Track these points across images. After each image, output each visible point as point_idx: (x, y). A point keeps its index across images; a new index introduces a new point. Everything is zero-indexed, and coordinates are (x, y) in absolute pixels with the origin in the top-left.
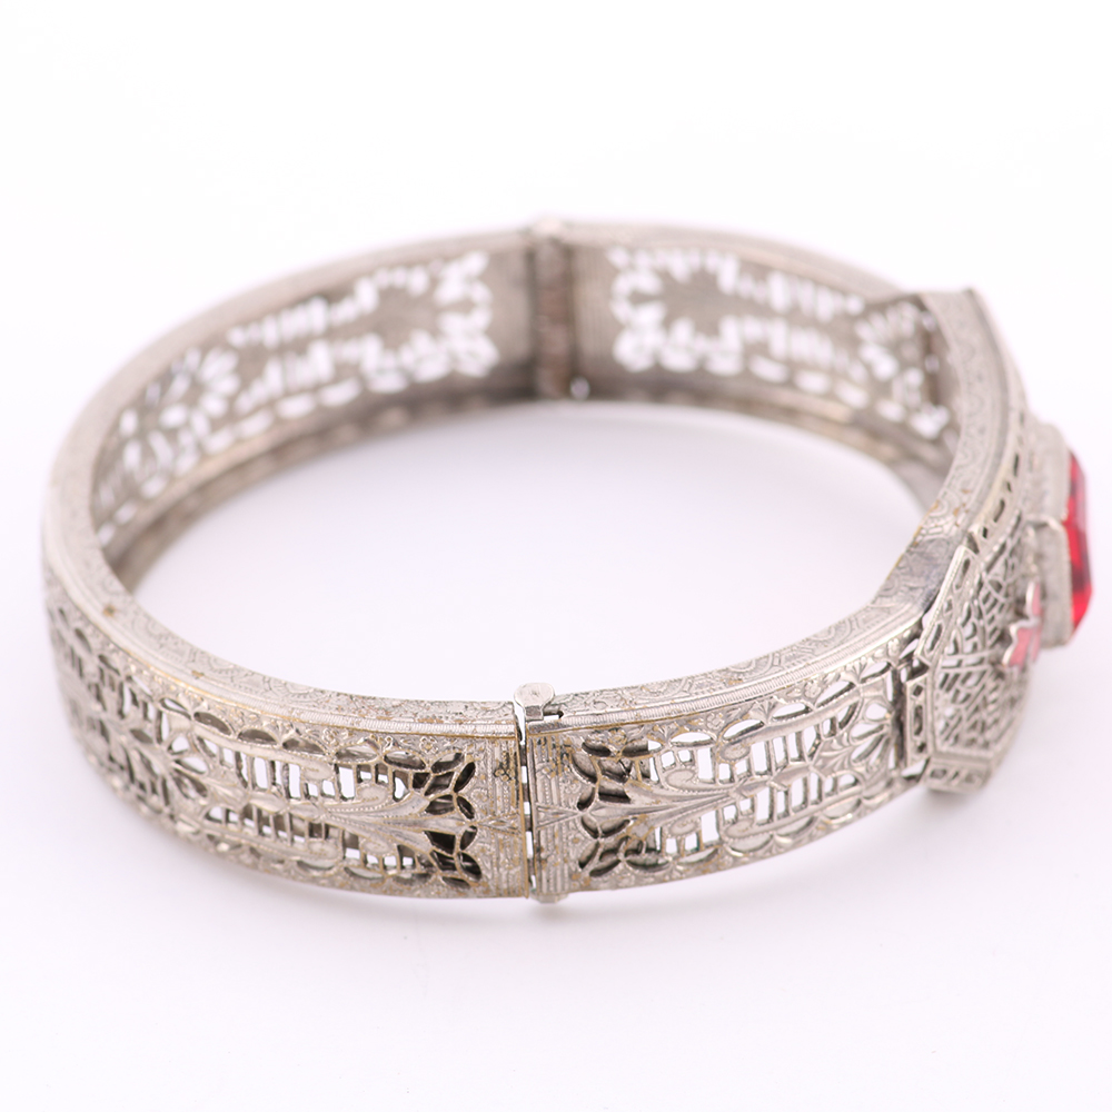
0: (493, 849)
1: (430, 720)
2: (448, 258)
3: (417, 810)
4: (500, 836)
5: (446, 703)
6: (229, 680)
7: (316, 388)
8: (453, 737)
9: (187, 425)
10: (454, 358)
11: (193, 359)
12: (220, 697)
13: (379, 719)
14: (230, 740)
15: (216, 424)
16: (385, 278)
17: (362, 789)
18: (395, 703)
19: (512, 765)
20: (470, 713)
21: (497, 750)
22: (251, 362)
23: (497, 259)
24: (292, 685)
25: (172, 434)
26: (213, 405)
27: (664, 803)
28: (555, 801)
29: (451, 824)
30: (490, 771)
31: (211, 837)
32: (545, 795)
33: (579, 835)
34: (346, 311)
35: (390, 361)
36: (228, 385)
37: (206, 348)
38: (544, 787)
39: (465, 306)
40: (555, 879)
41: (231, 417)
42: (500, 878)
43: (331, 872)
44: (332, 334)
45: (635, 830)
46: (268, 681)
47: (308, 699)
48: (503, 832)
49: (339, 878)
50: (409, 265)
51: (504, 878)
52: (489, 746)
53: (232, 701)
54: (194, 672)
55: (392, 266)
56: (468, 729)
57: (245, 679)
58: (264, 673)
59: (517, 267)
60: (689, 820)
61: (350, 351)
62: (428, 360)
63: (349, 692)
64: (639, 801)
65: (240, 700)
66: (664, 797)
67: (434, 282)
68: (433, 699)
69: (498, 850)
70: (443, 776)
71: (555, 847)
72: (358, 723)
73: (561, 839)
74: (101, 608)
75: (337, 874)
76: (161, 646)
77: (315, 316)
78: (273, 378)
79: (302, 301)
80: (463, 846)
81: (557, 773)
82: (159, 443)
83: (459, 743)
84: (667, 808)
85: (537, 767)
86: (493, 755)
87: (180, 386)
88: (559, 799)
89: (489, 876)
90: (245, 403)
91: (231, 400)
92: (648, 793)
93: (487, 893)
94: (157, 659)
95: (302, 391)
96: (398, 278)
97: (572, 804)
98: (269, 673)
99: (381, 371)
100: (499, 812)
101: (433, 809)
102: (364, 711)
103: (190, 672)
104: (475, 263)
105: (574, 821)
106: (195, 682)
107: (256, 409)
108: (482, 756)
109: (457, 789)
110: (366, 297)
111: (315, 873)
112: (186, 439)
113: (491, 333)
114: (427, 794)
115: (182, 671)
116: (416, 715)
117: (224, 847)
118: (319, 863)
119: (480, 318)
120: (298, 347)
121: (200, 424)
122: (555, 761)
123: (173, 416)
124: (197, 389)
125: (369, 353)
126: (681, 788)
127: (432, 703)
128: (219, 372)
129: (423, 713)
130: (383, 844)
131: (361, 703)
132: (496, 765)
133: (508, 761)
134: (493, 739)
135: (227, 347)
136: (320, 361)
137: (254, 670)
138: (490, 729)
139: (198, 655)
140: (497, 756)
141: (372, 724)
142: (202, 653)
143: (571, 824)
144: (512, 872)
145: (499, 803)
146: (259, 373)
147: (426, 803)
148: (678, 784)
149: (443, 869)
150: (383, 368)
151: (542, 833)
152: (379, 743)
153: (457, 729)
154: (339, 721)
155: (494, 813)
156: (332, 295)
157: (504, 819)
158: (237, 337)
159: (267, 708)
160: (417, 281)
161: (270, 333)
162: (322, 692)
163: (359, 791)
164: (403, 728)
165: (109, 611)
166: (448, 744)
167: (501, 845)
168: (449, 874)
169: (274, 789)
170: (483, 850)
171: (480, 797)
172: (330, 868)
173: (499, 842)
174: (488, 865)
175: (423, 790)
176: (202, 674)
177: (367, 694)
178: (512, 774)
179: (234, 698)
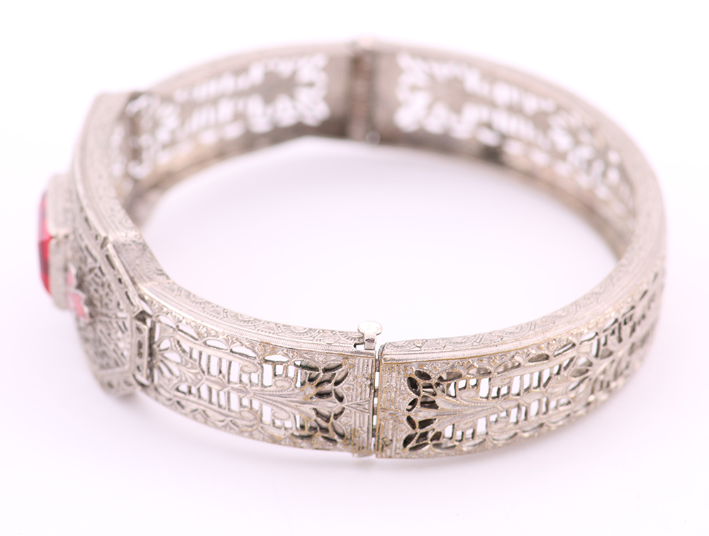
27: (293, 404)
28: (358, 415)
30: (394, 443)
32: (364, 419)
33: (346, 391)
38: (364, 424)
40: (363, 366)
45: (311, 390)
60: (279, 389)
64: (308, 409)
66: (293, 408)
71: (361, 386)
73: (357, 390)
81: (355, 429)
84: (291, 401)
85: (366, 435)
86: (391, 451)
88: (355, 415)
89: (403, 379)
92: (301, 412)
93: (406, 364)
97: (348, 411)
105: (348, 401)
122: (355, 436)
126: (282, 409)
132: (390, 447)
143: (350, 399)
148: (283, 412)
151: (368, 396)
178: (380, 441)
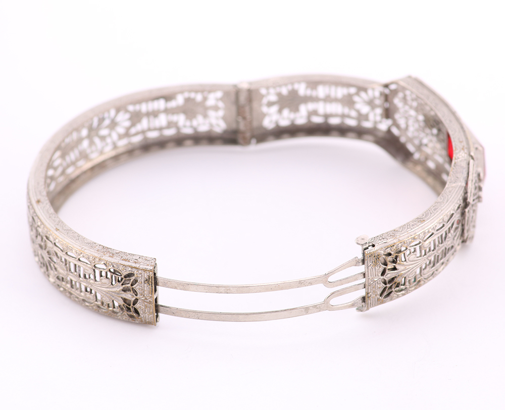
0: (143, 308)
1: (125, 260)
2: (210, 92)
3: (118, 290)
4: (146, 304)
5: (134, 255)
6: (66, 234)
7: (161, 129)
8: (132, 267)
9: (110, 135)
10: (211, 125)
11: (113, 113)
12: (62, 239)
13: (110, 256)
14: (63, 254)
15: (121, 137)
16: (186, 95)
17: (102, 279)
18: (117, 252)
19: (150, 280)
20: (140, 260)
21: (146, 274)
22: (136, 118)
23: (226, 94)
24: (86, 239)
25: (103, 138)
26: (121, 130)
29: (129, 296)
30: (143, 281)
31: (58, 285)
34: (172, 104)
35: (188, 123)
36: (127, 124)
37: (118, 110)
39: (216, 108)
41: (127, 134)
42: (146, 317)
43: (92, 305)
44: (167, 111)
46: (79, 236)
47: (89, 245)
48: (147, 302)
49: (95, 307)
50: (196, 92)
51: (147, 318)
52: (143, 273)
53: (65, 241)
54: (56, 228)
55: (190, 91)
56: (137, 265)
57: (72, 234)
58: (79, 233)
59: (233, 97)
61: (174, 118)
62: (202, 125)
63: (104, 245)
65: (67, 241)
67: (205, 99)
68: (130, 253)
69: (145, 308)
70: (128, 280)
72: (102, 257)
74: (36, 200)
75: (94, 306)
76: (50, 217)
77: (161, 104)
78: (144, 124)
79: (157, 98)
80: (134, 304)
82: (97, 140)
83: (134, 270)
86: (144, 276)
87: (107, 122)
89: (142, 316)
90: (133, 131)
91: (128, 129)
94: (46, 221)
95: (155, 129)
96: (192, 95)
98: (80, 233)
99: (185, 126)
100: (145, 295)
101: (124, 290)
102: (106, 253)
103: (55, 228)
104: (219, 94)
106: (56, 232)
107: (137, 134)
108: (141, 275)
109: (132, 285)
110: (180, 100)
111: (87, 304)
112: (109, 140)
113: (224, 118)
114: (122, 285)
115: (53, 227)
116: (122, 257)
117: (62, 289)
118: (89, 301)
119: (221, 113)
120: (155, 114)
121: (115, 136)
123: (104, 132)
124: (113, 124)
125: (181, 119)
127: (129, 254)
128: (123, 119)
129: (125, 257)
130: (108, 299)
131: (106, 250)
132: (145, 279)
133: (149, 279)
134: (145, 270)
135: (127, 111)
136: (162, 120)
137: (76, 231)
138: (145, 267)
139: (60, 223)
140: (146, 276)
141: (107, 258)
142: (62, 222)
144: (150, 316)
145: (145, 292)
146: (139, 121)
147: (121, 288)
149: (127, 311)
150: (186, 126)
152: (107, 265)
153: (134, 265)
154: (96, 255)
155: (144, 295)
156: (168, 98)
157: (147, 298)
158: (131, 108)
159: (75, 246)
160: (199, 97)
161: (144, 108)
162: (95, 243)
163: (101, 280)
164: (116, 261)
165: (38, 202)
166: (130, 269)
167: (146, 306)
168: (129, 313)
169: (76, 273)
170: (140, 307)
171: (139, 289)
172: (92, 303)
173: (145, 305)
174: (142, 312)
175: (121, 283)
176: (59, 230)
177: (109, 247)
179: (66, 240)
